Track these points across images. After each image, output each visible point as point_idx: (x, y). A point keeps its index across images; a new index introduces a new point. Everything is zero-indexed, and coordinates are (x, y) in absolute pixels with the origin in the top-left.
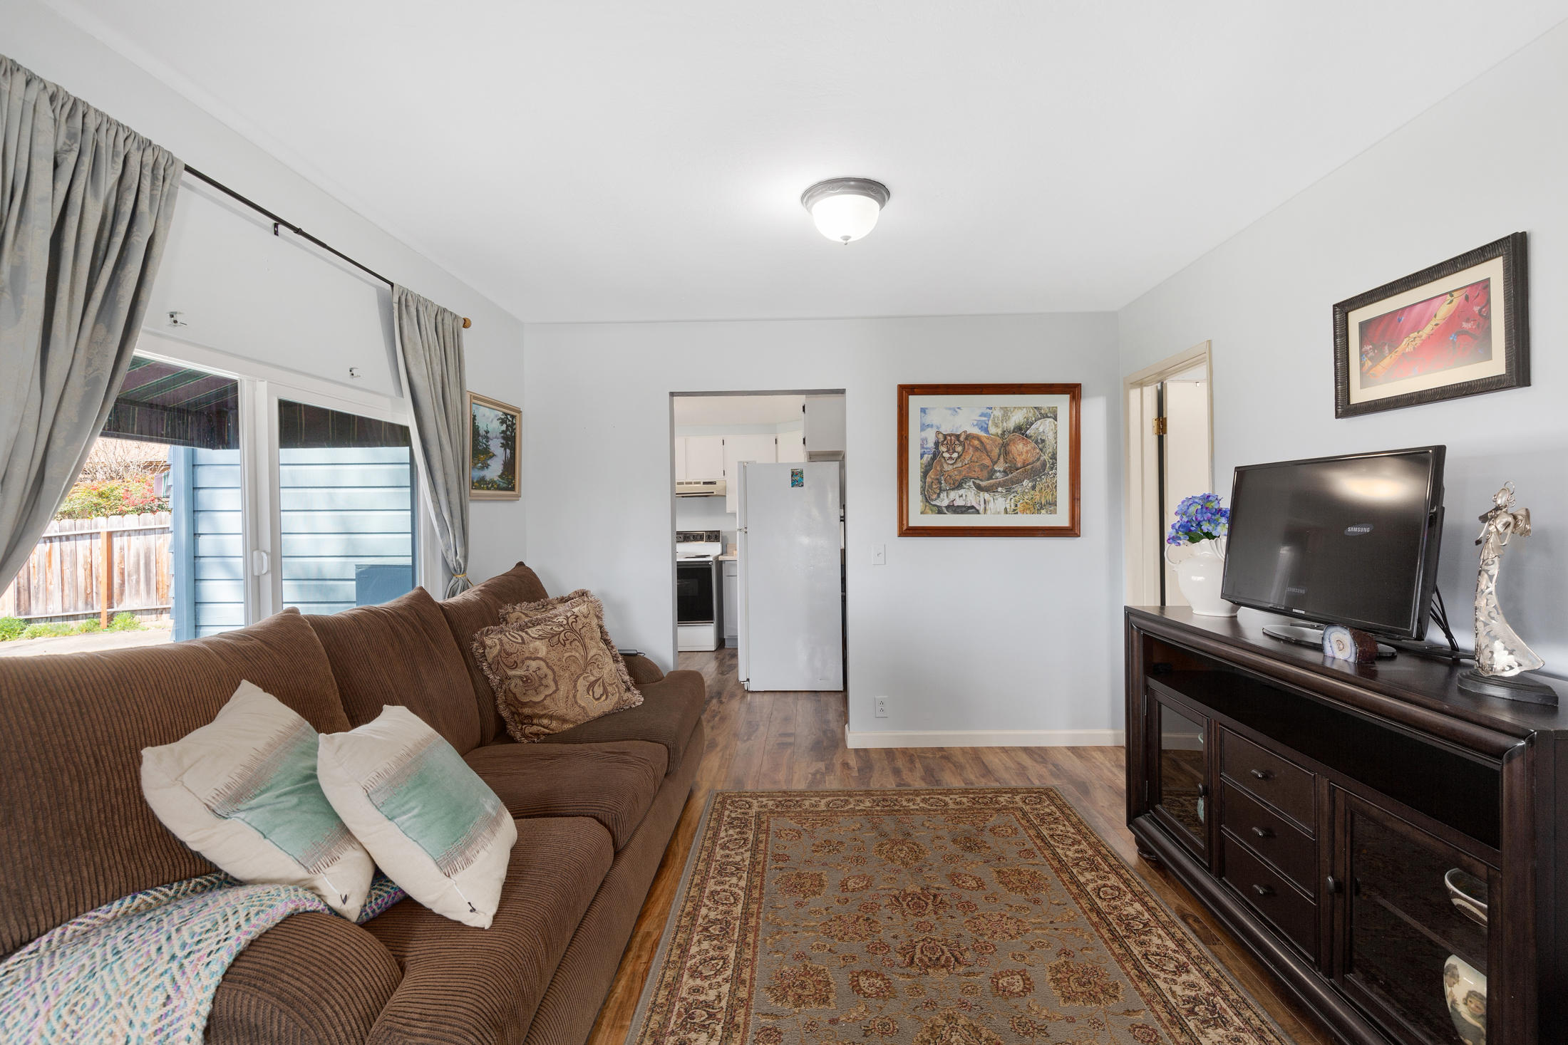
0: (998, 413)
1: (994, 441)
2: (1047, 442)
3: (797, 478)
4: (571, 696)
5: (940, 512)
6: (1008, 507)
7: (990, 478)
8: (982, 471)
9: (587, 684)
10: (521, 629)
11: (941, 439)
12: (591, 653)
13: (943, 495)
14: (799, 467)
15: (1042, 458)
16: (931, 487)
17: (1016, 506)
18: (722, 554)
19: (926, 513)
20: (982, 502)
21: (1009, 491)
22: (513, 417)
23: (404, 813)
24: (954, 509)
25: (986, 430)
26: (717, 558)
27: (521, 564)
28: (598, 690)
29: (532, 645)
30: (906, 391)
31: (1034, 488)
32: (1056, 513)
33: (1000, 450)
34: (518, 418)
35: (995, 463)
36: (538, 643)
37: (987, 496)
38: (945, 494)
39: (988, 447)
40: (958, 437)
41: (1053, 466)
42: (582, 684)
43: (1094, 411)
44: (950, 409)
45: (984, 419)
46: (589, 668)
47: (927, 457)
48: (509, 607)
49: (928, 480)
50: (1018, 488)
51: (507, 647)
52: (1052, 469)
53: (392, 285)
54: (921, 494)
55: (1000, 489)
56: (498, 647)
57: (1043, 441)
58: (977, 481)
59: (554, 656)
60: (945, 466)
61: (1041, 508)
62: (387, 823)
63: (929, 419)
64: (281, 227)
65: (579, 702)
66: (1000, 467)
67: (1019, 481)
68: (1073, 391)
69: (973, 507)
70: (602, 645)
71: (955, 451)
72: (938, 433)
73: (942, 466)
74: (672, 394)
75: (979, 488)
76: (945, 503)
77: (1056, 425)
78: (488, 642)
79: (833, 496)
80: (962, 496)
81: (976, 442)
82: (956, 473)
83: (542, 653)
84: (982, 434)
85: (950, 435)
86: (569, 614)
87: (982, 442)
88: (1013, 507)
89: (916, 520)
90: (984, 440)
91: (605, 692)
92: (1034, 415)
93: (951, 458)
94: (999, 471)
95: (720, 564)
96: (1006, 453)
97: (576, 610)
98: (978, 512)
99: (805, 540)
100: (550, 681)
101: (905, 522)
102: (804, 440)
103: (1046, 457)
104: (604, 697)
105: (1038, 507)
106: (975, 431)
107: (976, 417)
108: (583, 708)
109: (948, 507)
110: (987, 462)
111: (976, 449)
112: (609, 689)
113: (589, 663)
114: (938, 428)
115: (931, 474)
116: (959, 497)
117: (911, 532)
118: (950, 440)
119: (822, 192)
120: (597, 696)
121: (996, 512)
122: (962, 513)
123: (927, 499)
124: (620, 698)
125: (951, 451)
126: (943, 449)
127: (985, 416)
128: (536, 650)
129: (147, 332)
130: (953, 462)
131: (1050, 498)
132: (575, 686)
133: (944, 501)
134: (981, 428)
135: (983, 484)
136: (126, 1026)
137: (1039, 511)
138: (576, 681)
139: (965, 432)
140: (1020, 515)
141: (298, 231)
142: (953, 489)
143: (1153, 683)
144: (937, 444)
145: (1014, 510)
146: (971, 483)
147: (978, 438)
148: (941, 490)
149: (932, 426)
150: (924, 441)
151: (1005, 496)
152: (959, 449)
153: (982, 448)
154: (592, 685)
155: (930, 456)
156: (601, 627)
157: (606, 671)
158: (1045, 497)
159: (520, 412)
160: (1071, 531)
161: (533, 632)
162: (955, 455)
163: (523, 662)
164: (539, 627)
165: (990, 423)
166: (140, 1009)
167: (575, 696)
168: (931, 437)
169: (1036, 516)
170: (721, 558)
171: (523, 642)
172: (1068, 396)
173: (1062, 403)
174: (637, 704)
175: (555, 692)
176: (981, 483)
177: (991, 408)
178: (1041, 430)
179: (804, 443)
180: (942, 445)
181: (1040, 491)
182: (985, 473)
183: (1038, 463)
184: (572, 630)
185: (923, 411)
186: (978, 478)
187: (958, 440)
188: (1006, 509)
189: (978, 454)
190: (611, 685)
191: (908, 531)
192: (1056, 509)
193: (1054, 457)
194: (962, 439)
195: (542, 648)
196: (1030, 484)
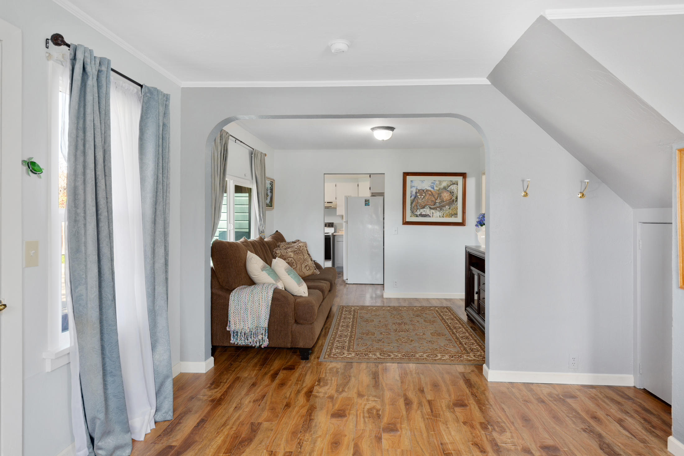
0: (437, 182)
1: (436, 192)
2: (454, 193)
3: (367, 202)
4: (300, 269)
5: (417, 216)
6: (441, 215)
7: (434, 205)
8: (432, 202)
9: (305, 266)
10: (285, 249)
11: (418, 191)
12: (305, 258)
13: (418, 211)
14: (368, 198)
15: (453, 198)
16: (414, 207)
17: (443, 215)
18: (334, 233)
19: (412, 217)
20: (432, 213)
21: (441, 209)
22: (272, 182)
23: (291, 274)
24: (422, 215)
25: (433, 188)
26: (333, 234)
27: (277, 231)
28: (308, 268)
29: (289, 254)
30: (406, 174)
31: (450, 208)
32: (457, 217)
33: (438, 195)
34: (273, 182)
35: (436, 200)
36: (291, 253)
37: (433, 211)
38: (419, 210)
39: (434, 194)
40: (423, 190)
41: (457, 201)
42: (303, 266)
43: (471, 182)
44: (421, 181)
45: (433, 184)
46: (305, 261)
47: (413, 197)
48: (280, 243)
49: (413, 205)
50: (444, 209)
51: (283, 254)
52: (456, 202)
53: (253, 149)
54: (411, 210)
55: (438, 209)
56: (280, 254)
57: (453, 192)
58: (430, 206)
59: (295, 257)
60: (419, 201)
61: (452, 216)
62: (288, 276)
63: (413, 184)
64: (237, 141)
65: (303, 271)
66: (438, 201)
67: (444, 206)
68: (464, 175)
69: (428, 215)
70: (308, 255)
71: (422, 196)
72: (417, 189)
73: (418, 201)
74: (324, 174)
75: (431, 208)
76: (419, 213)
77: (457, 187)
78: (277, 252)
79: (381, 209)
80: (424, 211)
81: (430, 192)
82: (423, 203)
83: (292, 256)
84: (432, 190)
85: (420, 190)
86: (298, 246)
87: (432, 193)
88: (442, 215)
89: (408, 219)
90: (433, 192)
91: (309, 269)
92: (450, 183)
93: (421, 198)
94: (438, 203)
95: (334, 236)
96: (440, 196)
97: (300, 244)
98: (430, 217)
99: (370, 226)
100: (294, 264)
101: (405, 220)
102: (370, 188)
103: (454, 198)
104: (309, 270)
105: (451, 215)
106: (430, 189)
107: (430, 184)
108: (304, 272)
109: (420, 215)
110: (434, 199)
111: (430, 195)
112: (311, 268)
113: (305, 260)
114: (416, 187)
115: (414, 203)
116: (423, 211)
117: (407, 223)
118: (421, 192)
119: (376, 129)
120: (307, 269)
121: (436, 216)
122: (425, 217)
123: (412, 212)
124: (313, 271)
125: (421, 195)
126: (418, 194)
127: (433, 183)
128: (291, 255)
129: (228, 174)
130: (421, 199)
131: (455, 212)
132: (301, 266)
133: (418, 213)
134: (432, 188)
135: (432, 207)
136: (261, 296)
137: (451, 217)
138: (302, 265)
139: (426, 189)
140: (444, 218)
141: (241, 142)
142: (421, 209)
143: (472, 268)
144: (416, 193)
145: (443, 216)
146: (428, 207)
147: (430, 191)
148: (417, 209)
149: (414, 187)
150: (412, 192)
151: (439, 211)
152: (424, 195)
153: (432, 194)
154: (306, 266)
155: (414, 197)
156: (307, 250)
157: (309, 263)
158: (454, 212)
159: (274, 180)
160: (462, 224)
161: (289, 250)
162: (422, 197)
163: (287, 258)
164: (290, 249)
165: (435, 186)
166: (263, 294)
167: (301, 269)
168: (414, 191)
169: (450, 218)
170: (334, 234)
171: (287, 253)
172: (462, 177)
173: (460, 179)
174: (318, 274)
175: (296, 267)
176: (431, 206)
177: (435, 181)
178: (452, 188)
179: (370, 189)
180: (418, 193)
181: (452, 210)
182: (433, 203)
183: (451, 200)
184: (300, 250)
185: (412, 181)
186: (430, 205)
187: (424, 192)
188: (440, 216)
189: (430, 196)
190: (311, 267)
191: (406, 223)
192: (457, 216)
193: (457, 198)
194: (425, 191)
195: (292, 255)
196: (448, 207)
